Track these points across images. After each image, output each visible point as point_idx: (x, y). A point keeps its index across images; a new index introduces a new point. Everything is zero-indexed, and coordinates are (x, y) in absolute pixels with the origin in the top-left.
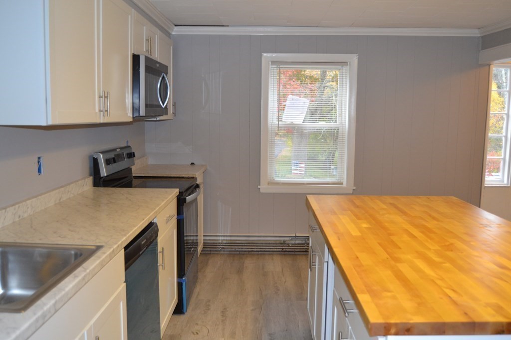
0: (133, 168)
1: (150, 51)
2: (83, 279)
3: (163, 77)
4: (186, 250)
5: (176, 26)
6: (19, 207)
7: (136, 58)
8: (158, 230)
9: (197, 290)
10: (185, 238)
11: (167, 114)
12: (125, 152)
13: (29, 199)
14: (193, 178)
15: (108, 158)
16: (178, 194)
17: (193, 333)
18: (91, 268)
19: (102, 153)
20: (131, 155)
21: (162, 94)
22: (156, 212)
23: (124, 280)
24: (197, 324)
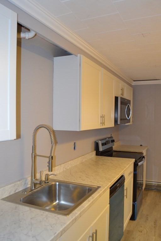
0: (113, 147)
1: (122, 94)
2: (92, 202)
3: (128, 106)
4: (137, 187)
5: (134, 81)
6: (66, 164)
7: (116, 98)
8: (125, 179)
9: (141, 209)
10: (137, 181)
11: (130, 122)
12: (110, 140)
13: (70, 161)
14: (141, 153)
15: (103, 143)
16: (134, 161)
17: (139, 231)
18: (96, 197)
19: (100, 140)
20: (113, 141)
21: (128, 114)
22: (124, 171)
23: (109, 203)
24: (141, 227)
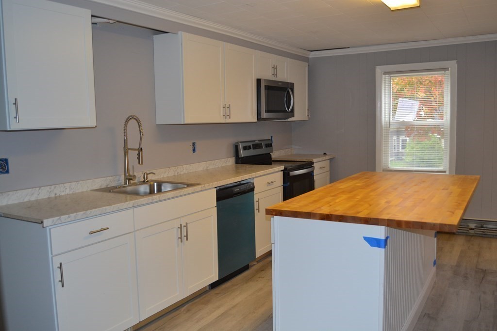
0: (272, 154)
3: (288, 91)
5: (310, 51)
7: (259, 81)
11: (294, 117)
12: (264, 143)
15: (245, 145)
16: (283, 169)
19: (241, 142)
20: (269, 145)
21: (288, 103)
23: (216, 206)
